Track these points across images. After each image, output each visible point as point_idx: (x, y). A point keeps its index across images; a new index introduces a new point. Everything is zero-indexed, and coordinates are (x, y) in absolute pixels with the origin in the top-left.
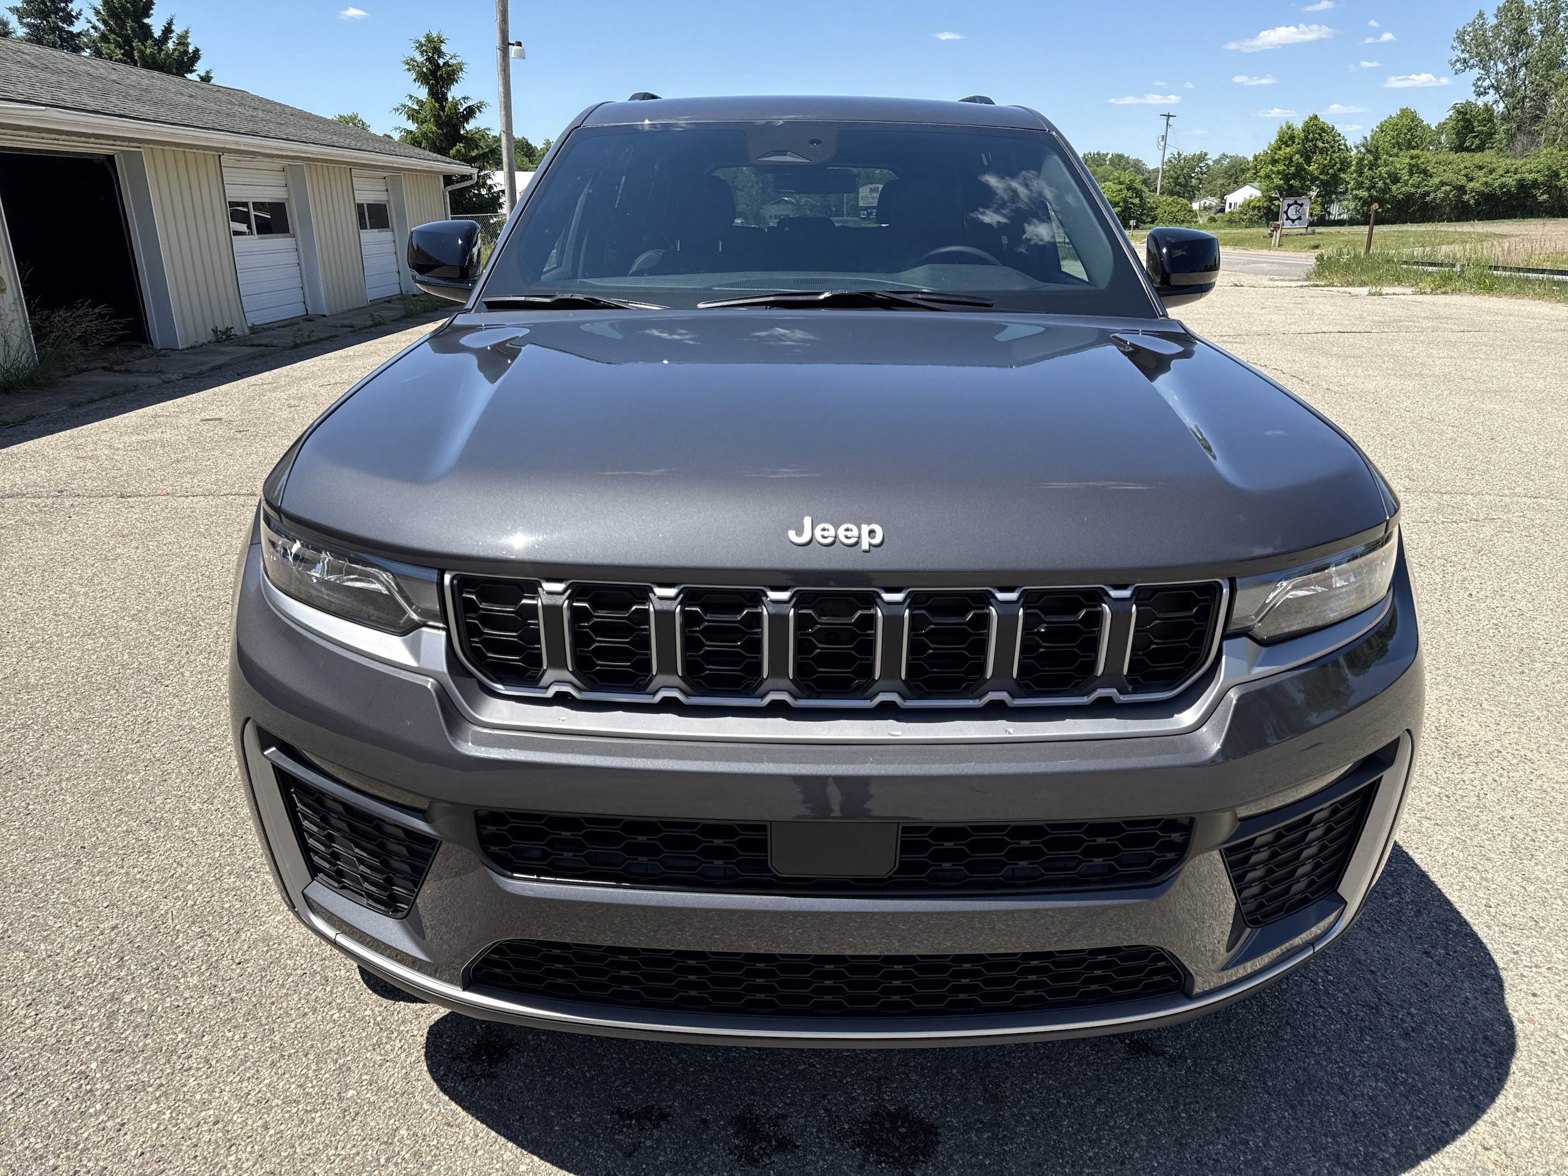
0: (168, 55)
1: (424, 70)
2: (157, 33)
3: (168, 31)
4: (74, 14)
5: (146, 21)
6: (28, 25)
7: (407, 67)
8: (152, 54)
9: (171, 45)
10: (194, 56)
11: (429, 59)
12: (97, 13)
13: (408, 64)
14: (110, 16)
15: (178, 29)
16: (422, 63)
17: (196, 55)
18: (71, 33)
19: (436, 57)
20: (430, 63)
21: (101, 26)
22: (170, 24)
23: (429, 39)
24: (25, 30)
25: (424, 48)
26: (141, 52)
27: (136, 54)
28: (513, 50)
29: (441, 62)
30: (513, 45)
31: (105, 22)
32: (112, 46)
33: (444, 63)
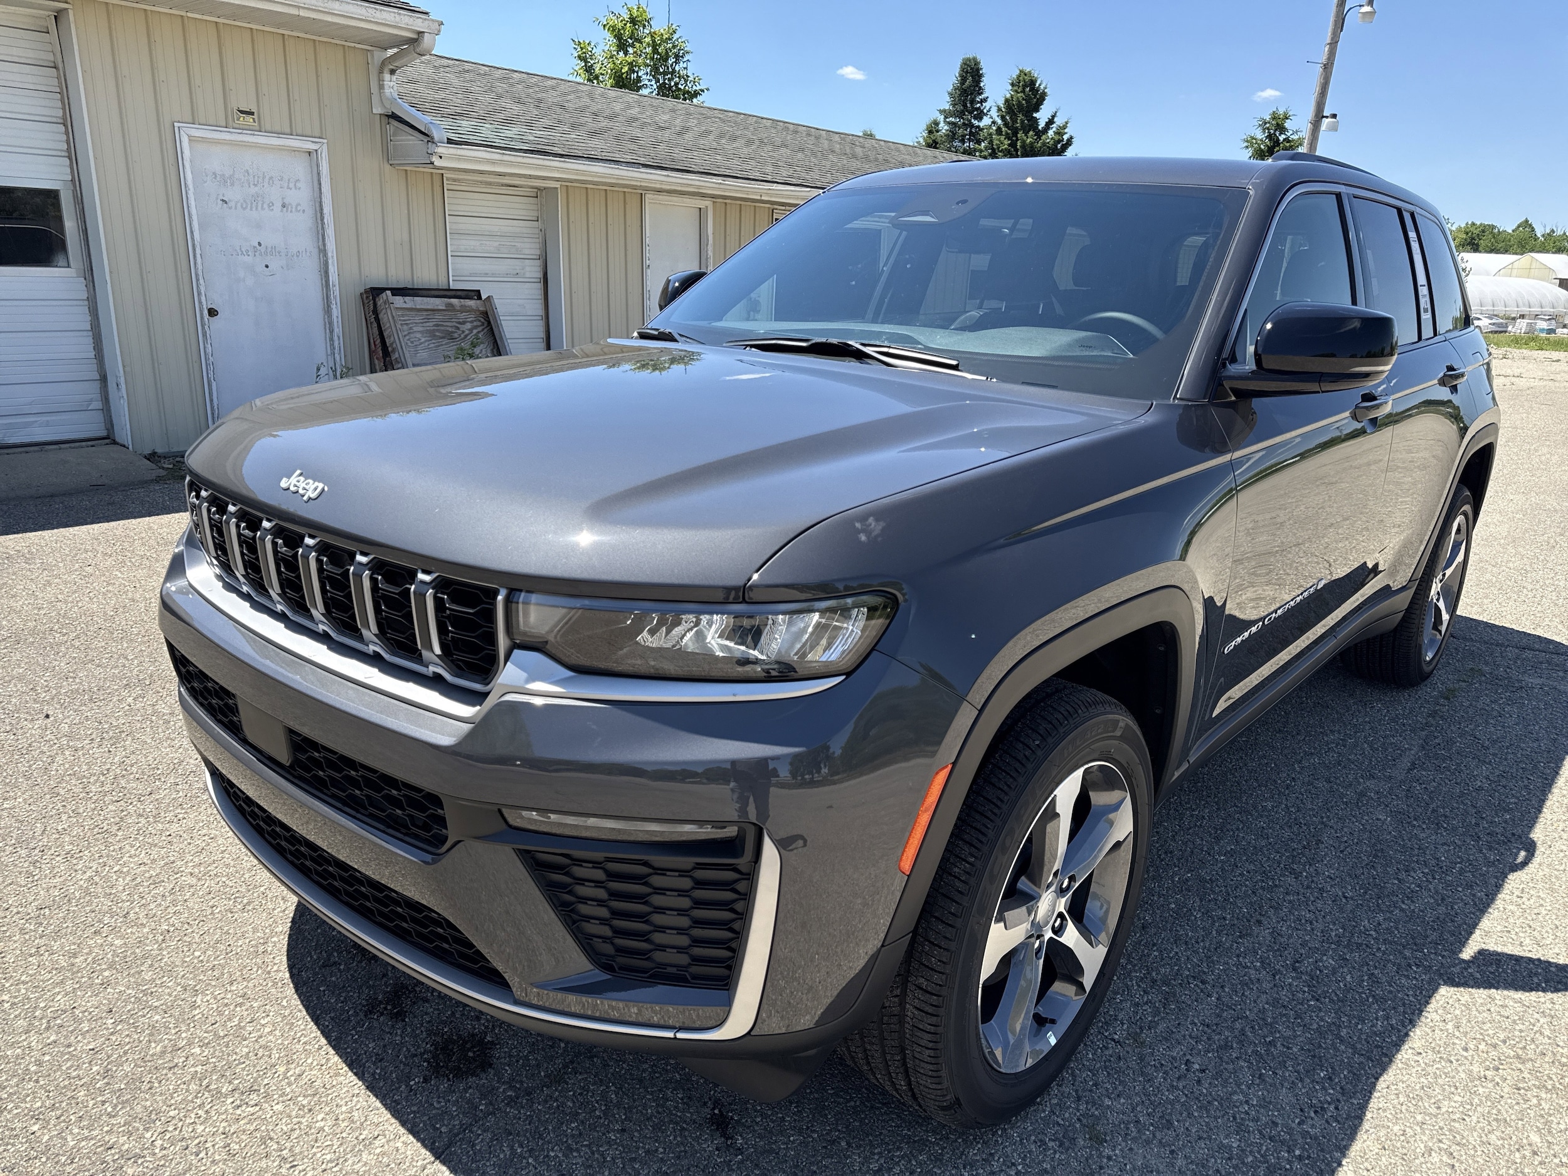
0: (1044, 144)
1: (1262, 147)
2: (1042, 125)
3: (1051, 122)
4: (985, 111)
5: (1035, 115)
6: (949, 123)
7: (1246, 144)
8: (1031, 143)
9: (1051, 133)
10: (1067, 143)
11: (1270, 137)
12: (999, 109)
13: (1247, 141)
14: (1008, 113)
15: (1059, 121)
16: (1261, 140)
17: (1069, 142)
18: (978, 127)
19: (1277, 133)
20: (1270, 140)
21: (999, 121)
22: (1053, 117)
23: (1275, 116)
24: (946, 127)
25: (1268, 125)
26: (1024, 142)
27: (1019, 144)
28: (1325, 122)
29: (1281, 138)
30: (1327, 117)
31: (1003, 118)
32: (1002, 138)
33: (1284, 140)
